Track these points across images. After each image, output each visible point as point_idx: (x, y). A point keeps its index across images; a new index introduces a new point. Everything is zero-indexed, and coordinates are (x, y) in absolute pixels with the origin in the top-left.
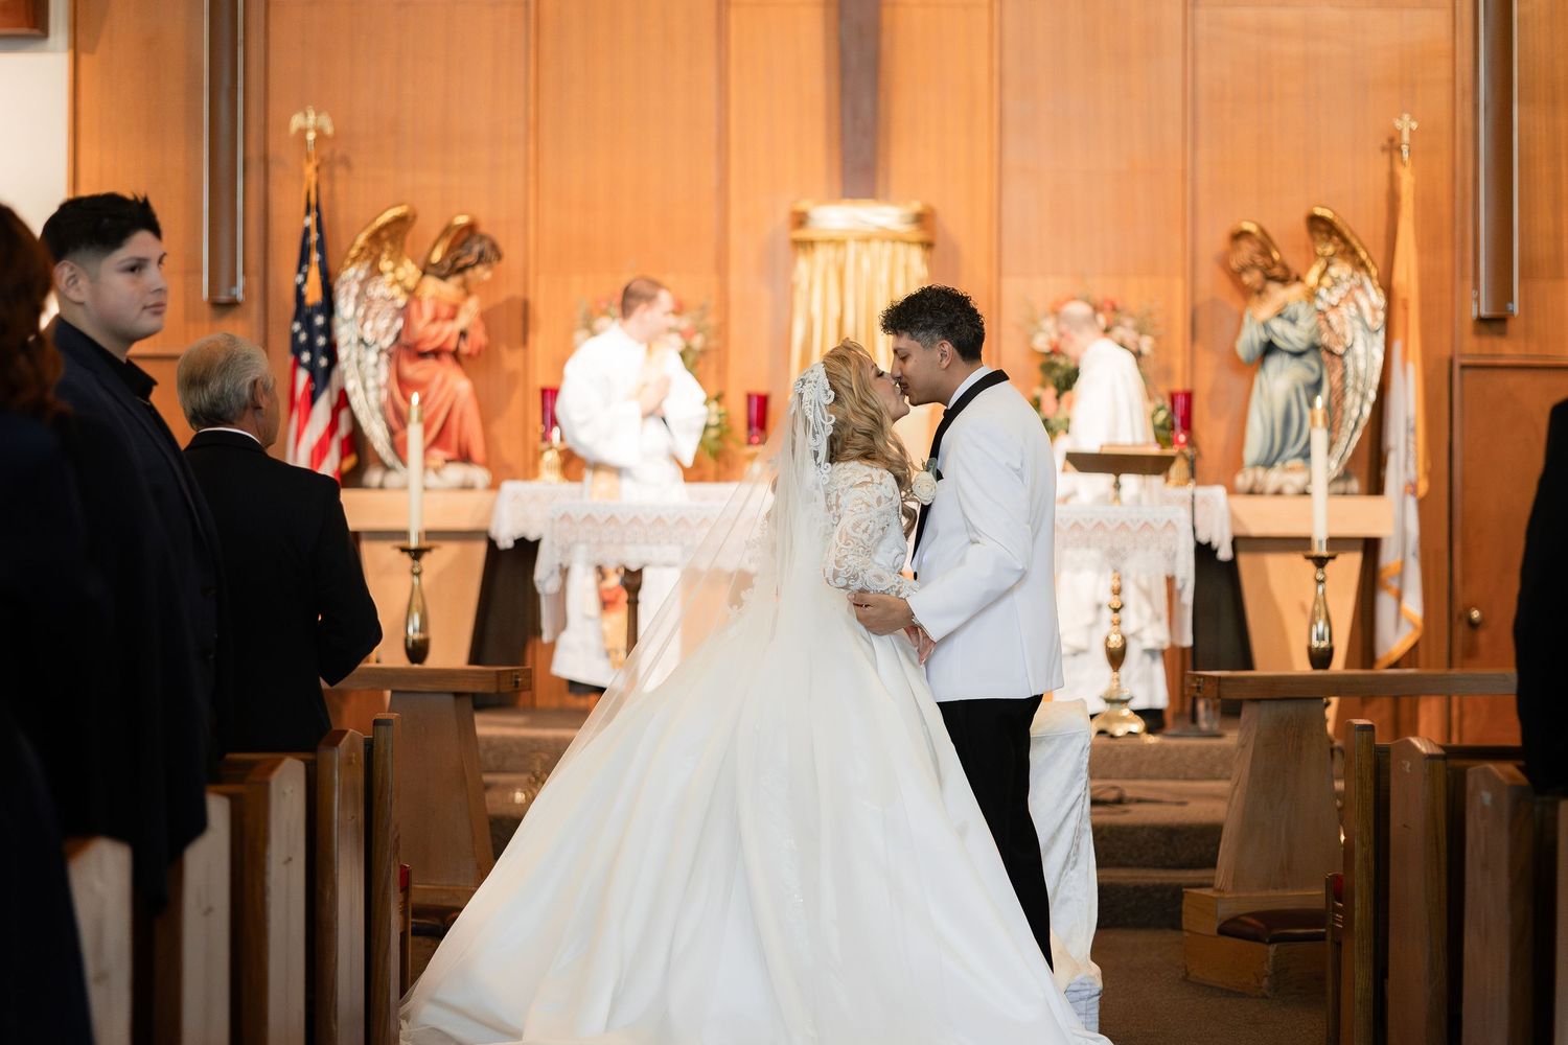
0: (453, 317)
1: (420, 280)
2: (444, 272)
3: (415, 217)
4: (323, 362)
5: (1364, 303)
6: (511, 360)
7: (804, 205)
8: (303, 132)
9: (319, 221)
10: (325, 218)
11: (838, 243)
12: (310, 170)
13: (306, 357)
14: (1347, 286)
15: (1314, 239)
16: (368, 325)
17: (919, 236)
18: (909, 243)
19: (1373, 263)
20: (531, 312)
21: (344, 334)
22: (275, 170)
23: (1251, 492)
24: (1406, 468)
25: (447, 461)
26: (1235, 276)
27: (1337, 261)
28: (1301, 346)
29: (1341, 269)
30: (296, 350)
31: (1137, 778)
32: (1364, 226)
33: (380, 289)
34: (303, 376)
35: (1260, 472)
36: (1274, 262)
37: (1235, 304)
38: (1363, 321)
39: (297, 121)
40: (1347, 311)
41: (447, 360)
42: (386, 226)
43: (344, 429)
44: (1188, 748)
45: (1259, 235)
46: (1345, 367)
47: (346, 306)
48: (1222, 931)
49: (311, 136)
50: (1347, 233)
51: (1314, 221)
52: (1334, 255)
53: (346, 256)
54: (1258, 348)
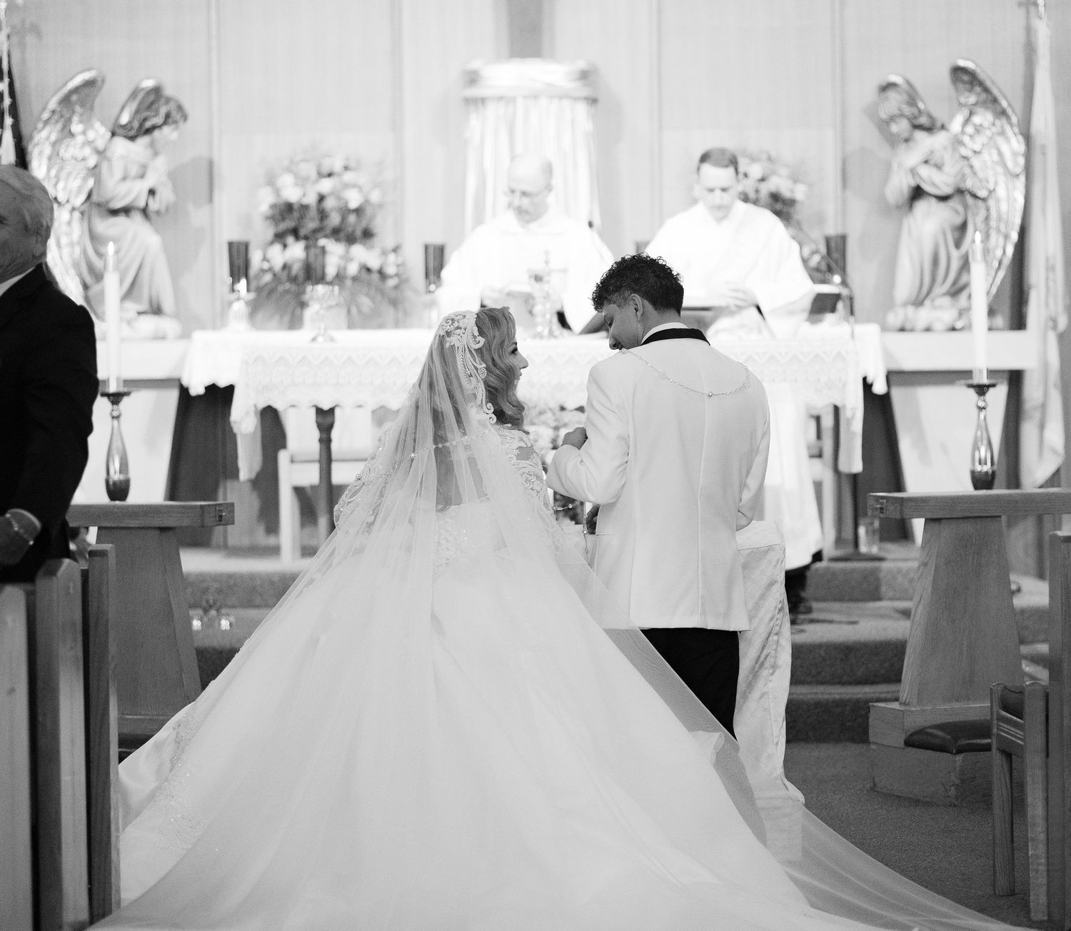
0: (142, 176)
1: (109, 142)
2: (132, 133)
3: (103, 81)
5: (1005, 149)
6: (198, 216)
7: (475, 65)
9: (11, 85)
10: (17, 85)
11: (507, 99)
14: (988, 133)
15: (957, 90)
16: (61, 185)
17: (584, 92)
18: (575, 99)
19: (1013, 111)
20: (216, 171)
23: (902, 330)
24: (1047, 304)
25: (139, 313)
26: (883, 125)
27: (980, 110)
28: (947, 190)
29: (984, 117)
33: (72, 150)
35: (910, 310)
36: (920, 111)
37: (883, 151)
38: (1005, 166)
40: (989, 157)
41: (137, 217)
42: (76, 90)
44: (852, 571)
45: (905, 86)
46: (988, 210)
47: (40, 165)
48: (909, 743)
49: (2, 5)
50: (988, 84)
51: (958, 72)
52: (975, 104)
53: (39, 119)
54: (906, 192)
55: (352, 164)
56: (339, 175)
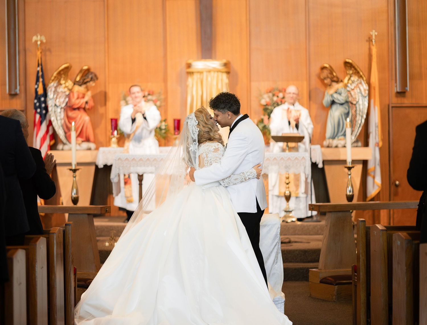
0: (83, 97)
1: (73, 87)
2: (80, 84)
3: (71, 67)
4: (44, 112)
5: (362, 88)
6: (101, 110)
7: (190, 61)
8: (36, 42)
9: (42, 69)
10: (44, 68)
11: (200, 72)
12: (39, 53)
13: (39, 110)
14: (356, 83)
15: (346, 69)
16: (58, 100)
17: (225, 70)
18: (222, 72)
19: (364, 76)
20: (107, 95)
21: (50, 103)
22: (28, 53)
23: (328, 147)
24: (375, 138)
25: (83, 141)
26: (322, 80)
27: (353, 75)
28: (343, 102)
29: (355, 78)
30: (36, 108)
31: (295, 235)
32: (361, 64)
33: (61, 89)
34: (38, 116)
35: (331, 140)
36: (334, 76)
37: (322, 89)
38: (362, 94)
39: (34, 38)
40: (357, 91)
41: (82, 111)
42: (63, 70)
43: (51, 132)
44: (310, 225)
45: (329, 68)
46: (356, 108)
47: (51, 94)
48: (321, 282)
49: (39, 43)
50: (356, 67)
51: (346, 63)
52: (352, 73)
53: (50, 79)
54: (329, 102)
55: (151, 93)
56: (147, 97)
